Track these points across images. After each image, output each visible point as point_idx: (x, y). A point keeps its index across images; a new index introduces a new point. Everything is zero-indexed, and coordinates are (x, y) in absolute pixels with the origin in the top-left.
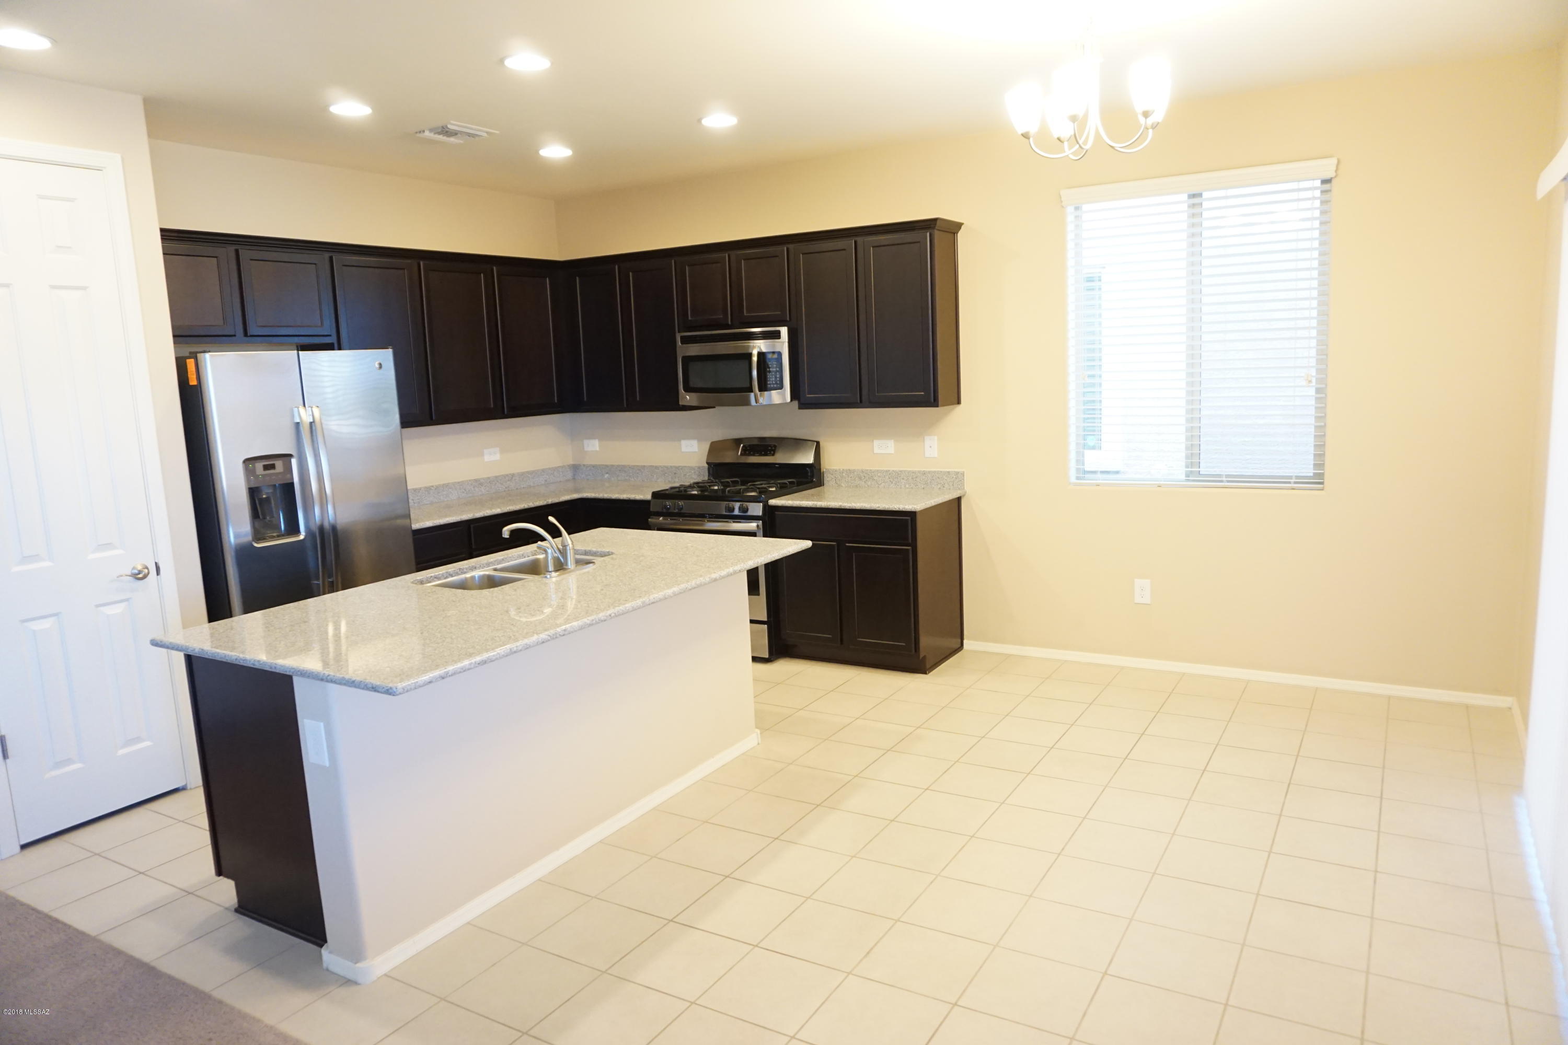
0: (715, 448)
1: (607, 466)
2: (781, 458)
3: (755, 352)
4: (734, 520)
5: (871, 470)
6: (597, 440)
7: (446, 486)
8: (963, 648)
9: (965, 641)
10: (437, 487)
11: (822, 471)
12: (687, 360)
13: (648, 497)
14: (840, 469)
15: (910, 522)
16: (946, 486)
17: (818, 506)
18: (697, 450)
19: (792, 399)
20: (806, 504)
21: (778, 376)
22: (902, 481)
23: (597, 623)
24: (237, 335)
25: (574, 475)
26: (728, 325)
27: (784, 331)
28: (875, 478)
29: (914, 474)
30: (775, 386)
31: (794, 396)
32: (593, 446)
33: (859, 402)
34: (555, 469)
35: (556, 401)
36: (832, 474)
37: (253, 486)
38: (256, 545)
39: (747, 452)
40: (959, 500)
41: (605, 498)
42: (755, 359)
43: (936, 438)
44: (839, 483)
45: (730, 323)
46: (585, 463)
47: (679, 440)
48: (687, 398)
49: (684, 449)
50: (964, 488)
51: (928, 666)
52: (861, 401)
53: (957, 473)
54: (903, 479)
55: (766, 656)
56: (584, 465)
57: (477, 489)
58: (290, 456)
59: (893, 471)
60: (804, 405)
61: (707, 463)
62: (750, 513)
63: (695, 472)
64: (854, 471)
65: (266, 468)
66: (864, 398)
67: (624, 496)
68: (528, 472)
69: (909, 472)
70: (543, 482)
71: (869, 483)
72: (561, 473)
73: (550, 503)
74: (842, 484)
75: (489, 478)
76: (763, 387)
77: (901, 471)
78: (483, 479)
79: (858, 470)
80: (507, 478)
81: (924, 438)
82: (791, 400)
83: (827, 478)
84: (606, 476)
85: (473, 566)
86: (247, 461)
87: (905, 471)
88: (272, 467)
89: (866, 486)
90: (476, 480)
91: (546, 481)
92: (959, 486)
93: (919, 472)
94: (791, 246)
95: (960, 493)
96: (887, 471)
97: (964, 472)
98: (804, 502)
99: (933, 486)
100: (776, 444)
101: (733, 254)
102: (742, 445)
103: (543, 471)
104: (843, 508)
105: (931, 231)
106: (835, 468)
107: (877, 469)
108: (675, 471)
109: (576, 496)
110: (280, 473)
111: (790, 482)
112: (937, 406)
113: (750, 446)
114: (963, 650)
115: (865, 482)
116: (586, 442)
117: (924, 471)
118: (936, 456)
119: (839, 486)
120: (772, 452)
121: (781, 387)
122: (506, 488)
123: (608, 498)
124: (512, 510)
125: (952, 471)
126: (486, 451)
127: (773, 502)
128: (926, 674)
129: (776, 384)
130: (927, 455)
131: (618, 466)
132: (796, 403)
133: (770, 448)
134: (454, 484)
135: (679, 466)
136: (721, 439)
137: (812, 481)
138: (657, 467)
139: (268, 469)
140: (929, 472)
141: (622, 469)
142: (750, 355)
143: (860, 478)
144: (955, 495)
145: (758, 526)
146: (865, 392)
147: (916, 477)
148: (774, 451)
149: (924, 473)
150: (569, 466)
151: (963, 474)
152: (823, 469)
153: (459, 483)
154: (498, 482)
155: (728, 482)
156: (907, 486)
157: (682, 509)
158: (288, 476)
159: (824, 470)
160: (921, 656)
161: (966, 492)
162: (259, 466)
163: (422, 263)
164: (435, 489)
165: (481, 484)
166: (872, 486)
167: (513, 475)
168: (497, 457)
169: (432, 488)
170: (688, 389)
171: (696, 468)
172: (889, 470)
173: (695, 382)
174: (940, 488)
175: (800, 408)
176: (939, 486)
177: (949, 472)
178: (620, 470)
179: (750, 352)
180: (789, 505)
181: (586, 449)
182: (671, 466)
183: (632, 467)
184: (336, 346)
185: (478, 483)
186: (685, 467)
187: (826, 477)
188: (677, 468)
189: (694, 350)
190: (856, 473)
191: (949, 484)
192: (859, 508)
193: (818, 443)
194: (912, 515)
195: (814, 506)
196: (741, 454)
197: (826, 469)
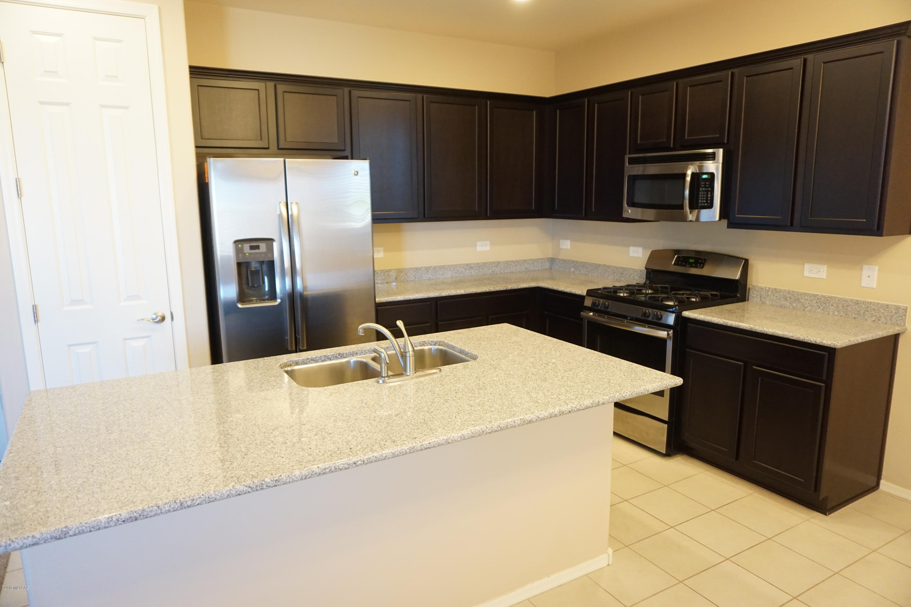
0: (655, 256)
1: (574, 262)
2: (708, 271)
3: (689, 172)
4: (649, 325)
5: (797, 292)
6: (569, 241)
7: (443, 267)
8: (879, 488)
9: (882, 482)
10: (435, 268)
11: (748, 287)
12: (633, 179)
13: (584, 293)
14: (766, 287)
15: (827, 357)
16: (883, 319)
17: (728, 325)
18: (641, 256)
19: (722, 217)
20: (717, 321)
21: (709, 196)
22: (831, 307)
23: (331, 471)
24: (271, 147)
25: (551, 266)
26: (670, 147)
27: (720, 152)
28: (802, 301)
29: (845, 302)
30: (706, 204)
31: (723, 214)
32: (566, 244)
33: (789, 225)
34: (534, 261)
35: (533, 208)
36: (758, 291)
37: (241, 261)
38: (240, 306)
39: (680, 263)
40: (896, 337)
41: (554, 289)
42: (688, 179)
43: (877, 267)
44: (763, 301)
45: (672, 146)
46: (560, 258)
47: (629, 246)
48: (629, 212)
49: (631, 254)
50: (905, 324)
51: (829, 506)
52: (792, 225)
53: (898, 308)
54: (832, 305)
55: (664, 452)
56: (558, 259)
57: (467, 271)
58: (272, 240)
59: (822, 296)
60: (732, 225)
61: (646, 268)
62: (663, 321)
63: (637, 275)
64: (780, 291)
65: (252, 248)
66: (796, 222)
67: (568, 290)
68: (512, 262)
69: (839, 300)
70: (524, 270)
71: (795, 305)
72: (540, 264)
73: (509, 289)
74: (767, 302)
75: (478, 263)
76: (695, 205)
77: (831, 298)
78: (474, 264)
79: (785, 290)
80: (494, 265)
81: (862, 266)
82: (720, 219)
83: (753, 295)
84: (573, 269)
85: (353, 352)
86: (236, 242)
87: (835, 298)
88: (258, 247)
89: (791, 307)
90: (467, 265)
91: (526, 269)
92: (899, 322)
93: (852, 301)
94: (736, 70)
95: (899, 330)
96: (815, 296)
97: (907, 308)
98: (715, 319)
99: (867, 317)
100: (707, 258)
101: (681, 81)
102: (676, 256)
103: (525, 261)
104: (754, 330)
105: (898, 38)
106: (762, 286)
107: (805, 292)
108: (623, 271)
109: (533, 284)
110: (264, 253)
111: (712, 295)
112: (881, 235)
113: (683, 257)
114: (878, 490)
115: (790, 303)
116: (561, 241)
117: (857, 301)
118: (875, 286)
119: (763, 303)
120: (702, 265)
121: (710, 206)
122: (492, 272)
123: (556, 289)
124: (475, 292)
125: (892, 305)
126: (478, 243)
127: (686, 314)
128: (826, 514)
129: (707, 202)
130: (864, 284)
131: (582, 262)
132: (725, 222)
133: (700, 261)
134: (449, 266)
135: (626, 268)
136: (661, 249)
137: (736, 296)
138: (609, 267)
139: (254, 249)
140: (864, 303)
141: (584, 265)
142: (684, 175)
143: (786, 299)
144: (891, 331)
145: (668, 334)
146: (797, 215)
147: (847, 306)
148: (704, 264)
149: (857, 303)
150: (547, 258)
151: (906, 310)
152: (749, 285)
153: (453, 265)
154: (485, 267)
155: (657, 287)
156: (836, 313)
157: (607, 308)
158: (270, 255)
159: (751, 287)
160: (821, 497)
161: (907, 329)
162: (246, 247)
163: (425, 96)
164: (433, 269)
165: (472, 268)
166: (797, 308)
167: (499, 263)
168: (488, 248)
169: (431, 268)
170: (632, 204)
171: (639, 272)
172: (818, 295)
173: (639, 198)
174: (874, 321)
175: (728, 227)
176: (874, 318)
177: (887, 306)
178: (582, 266)
179: (685, 172)
180: (701, 319)
181: (561, 247)
182: (619, 267)
183: (592, 265)
184: (350, 157)
185: (469, 266)
186: (631, 269)
187: (751, 294)
188: (624, 269)
189: (638, 170)
190: (782, 293)
191: (886, 318)
192: (771, 334)
193: (747, 261)
194: (831, 351)
195: (724, 324)
196: (675, 264)
197: (752, 286)
